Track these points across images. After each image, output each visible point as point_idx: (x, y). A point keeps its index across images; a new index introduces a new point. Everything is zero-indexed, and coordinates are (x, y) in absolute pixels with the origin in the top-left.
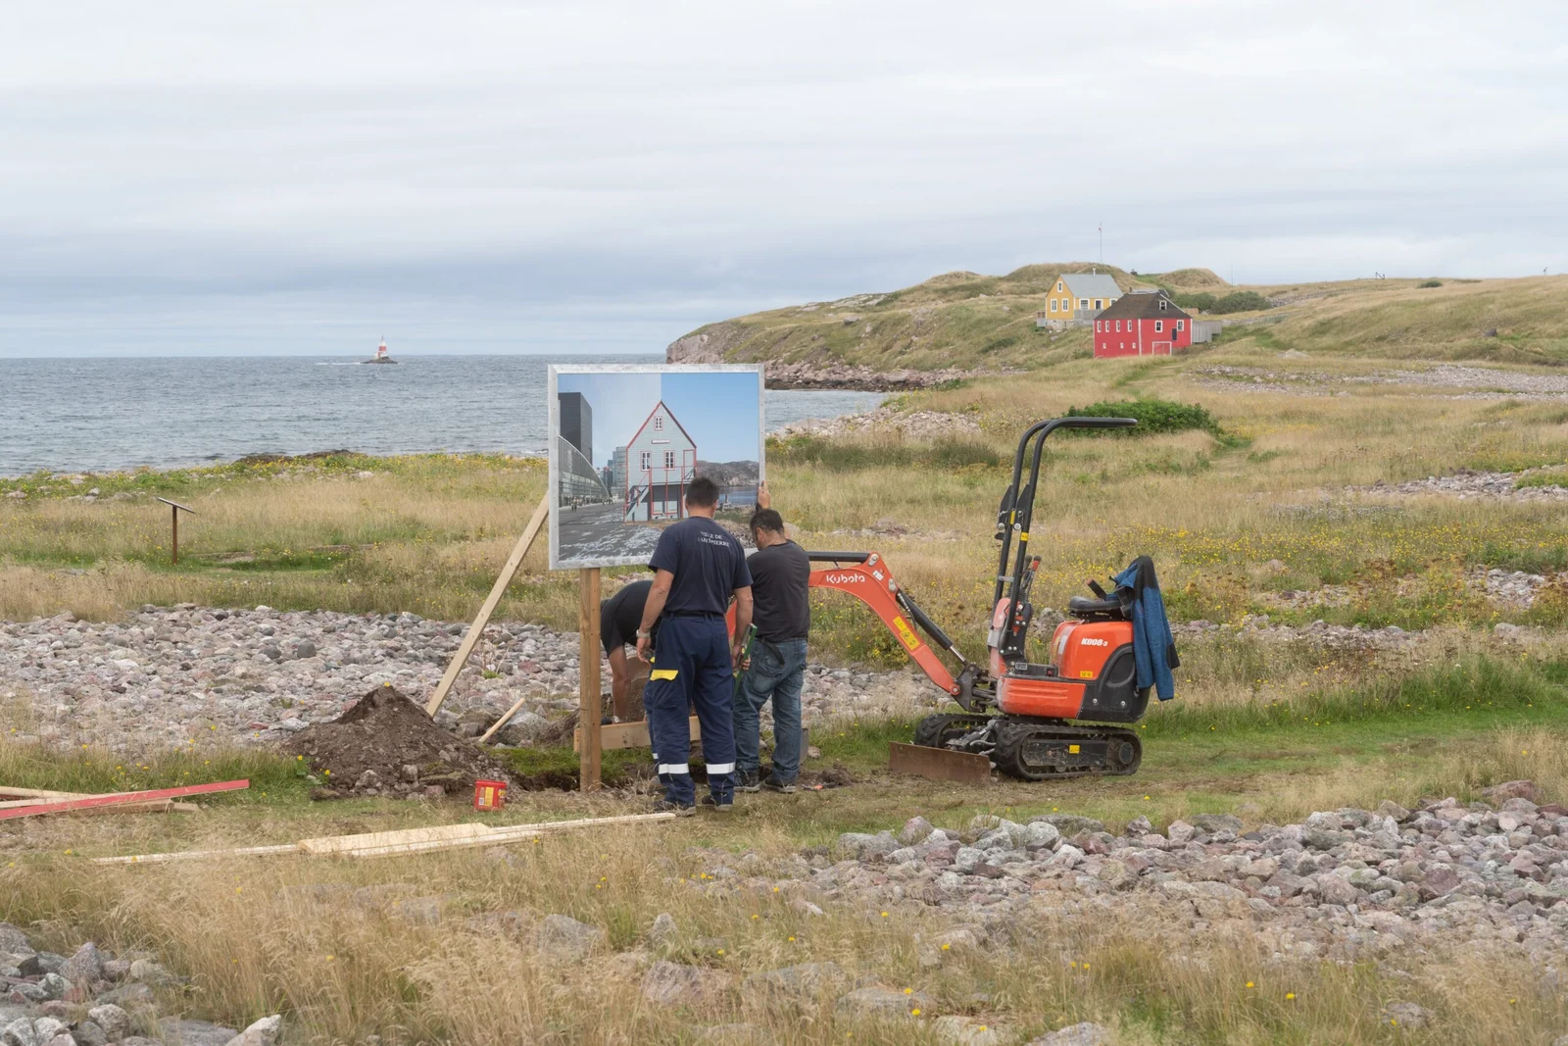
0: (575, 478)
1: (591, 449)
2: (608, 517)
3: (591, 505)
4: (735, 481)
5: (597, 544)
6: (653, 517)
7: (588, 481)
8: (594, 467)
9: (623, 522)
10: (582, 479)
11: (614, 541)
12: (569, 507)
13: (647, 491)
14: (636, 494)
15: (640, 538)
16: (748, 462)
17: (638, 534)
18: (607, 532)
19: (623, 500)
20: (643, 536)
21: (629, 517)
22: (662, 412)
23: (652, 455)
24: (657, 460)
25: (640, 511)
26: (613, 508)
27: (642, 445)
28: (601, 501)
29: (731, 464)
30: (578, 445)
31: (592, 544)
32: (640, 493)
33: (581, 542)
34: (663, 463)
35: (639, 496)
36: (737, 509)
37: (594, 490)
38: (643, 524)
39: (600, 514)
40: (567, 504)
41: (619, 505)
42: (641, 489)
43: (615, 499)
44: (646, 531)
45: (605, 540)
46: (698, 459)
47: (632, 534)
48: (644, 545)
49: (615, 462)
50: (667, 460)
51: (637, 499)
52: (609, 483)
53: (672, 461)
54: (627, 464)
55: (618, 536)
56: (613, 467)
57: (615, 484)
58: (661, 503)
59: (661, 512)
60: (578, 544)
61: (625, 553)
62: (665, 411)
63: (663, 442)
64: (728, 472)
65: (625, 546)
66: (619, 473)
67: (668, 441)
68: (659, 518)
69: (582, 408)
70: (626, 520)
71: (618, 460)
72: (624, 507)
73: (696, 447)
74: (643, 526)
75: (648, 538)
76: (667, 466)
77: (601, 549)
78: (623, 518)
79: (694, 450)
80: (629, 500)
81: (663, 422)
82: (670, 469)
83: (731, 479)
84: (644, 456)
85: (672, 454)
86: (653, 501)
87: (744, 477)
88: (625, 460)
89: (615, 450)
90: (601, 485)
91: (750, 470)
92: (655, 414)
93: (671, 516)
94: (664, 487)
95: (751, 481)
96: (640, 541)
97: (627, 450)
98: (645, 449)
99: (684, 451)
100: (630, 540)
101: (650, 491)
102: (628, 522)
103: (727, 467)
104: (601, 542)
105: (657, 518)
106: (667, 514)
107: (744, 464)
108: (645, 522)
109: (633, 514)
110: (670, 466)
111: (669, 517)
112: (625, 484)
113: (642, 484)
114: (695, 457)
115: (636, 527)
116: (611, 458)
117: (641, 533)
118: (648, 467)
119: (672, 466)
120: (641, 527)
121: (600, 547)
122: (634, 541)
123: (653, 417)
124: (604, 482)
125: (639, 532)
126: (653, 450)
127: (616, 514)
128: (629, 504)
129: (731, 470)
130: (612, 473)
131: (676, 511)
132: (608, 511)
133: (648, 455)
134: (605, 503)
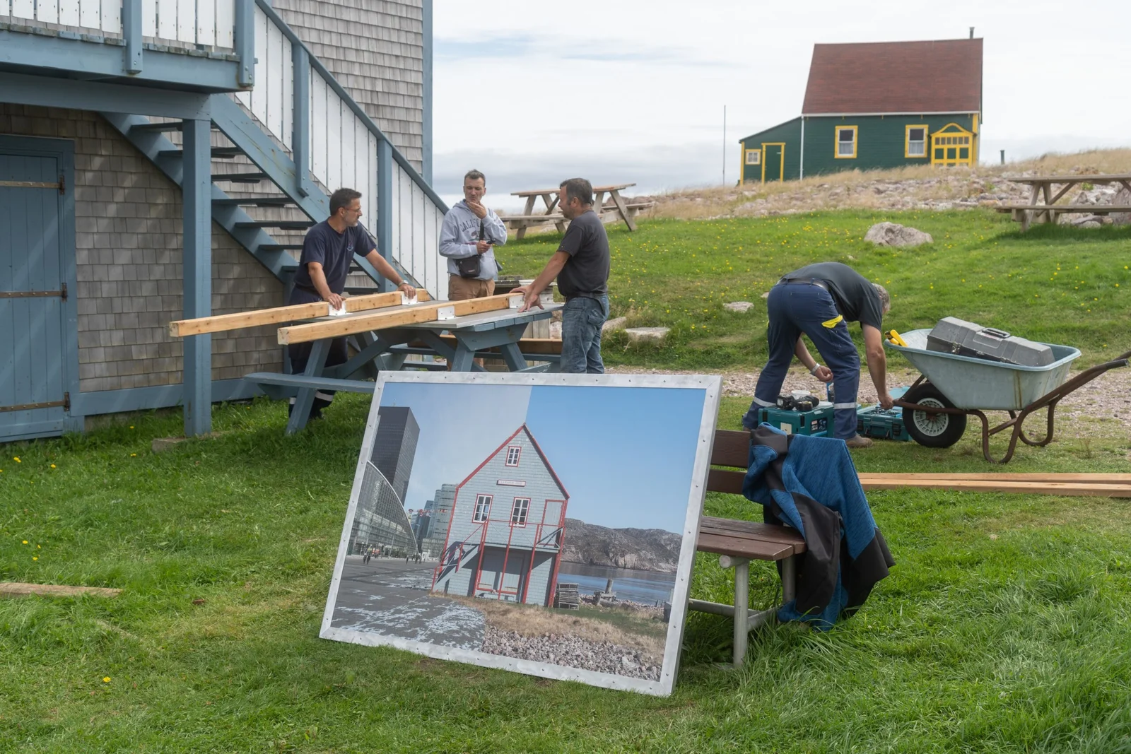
0: (377, 518)
1: (406, 483)
2: (410, 580)
3: (390, 558)
4: (630, 559)
5: (386, 615)
6: (477, 593)
7: (394, 525)
8: (406, 508)
9: (430, 591)
10: (386, 522)
11: (412, 616)
12: (361, 557)
13: (475, 552)
14: (457, 554)
15: (449, 620)
16: (662, 532)
17: (448, 614)
18: (403, 602)
19: (436, 560)
20: (456, 618)
21: (440, 586)
22: (522, 442)
23: (494, 502)
24: (501, 510)
25: (459, 581)
26: (420, 568)
27: (482, 485)
28: (404, 556)
29: (627, 532)
30: (390, 475)
31: (380, 614)
32: (464, 554)
33: (366, 608)
34: (507, 513)
35: (461, 558)
36: (625, 607)
37: (398, 539)
38: (460, 601)
39: (398, 573)
40: (358, 552)
41: (429, 566)
42: (466, 548)
43: (426, 556)
44: (462, 611)
45: (400, 612)
46: (567, 516)
47: (440, 612)
48: (454, 631)
49: (436, 504)
50: (516, 511)
51: (457, 561)
52: (421, 532)
53: (524, 513)
54: (453, 509)
55: (419, 610)
56: (432, 511)
57: (430, 537)
58: (494, 573)
59: (491, 588)
60: (360, 610)
61: (423, 637)
62: (528, 440)
63: (515, 483)
64: (620, 543)
65: (426, 628)
66: (439, 521)
67: (523, 484)
68: (485, 596)
69: (407, 428)
70: (434, 590)
71: (441, 503)
72: (436, 569)
73: (567, 497)
74: (459, 604)
75: (462, 622)
76: (515, 520)
77: (391, 624)
78: (430, 585)
79: (563, 502)
80: (445, 562)
81: (522, 456)
82: (518, 525)
83: (623, 556)
84: (481, 500)
85: (526, 503)
86: (481, 569)
87: (649, 556)
88: (451, 503)
89: (440, 488)
90: (410, 534)
91: (662, 546)
92: (511, 443)
93: (506, 597)
94: (504, 550)
95: (662, 565)
96: (449, 624)
97: (457, 489)
98: (485, 492)
99: (547, 501)
100: (435, 620)
101: (479, 552)
102: (437, 592)
103: (618, 536)
104: (393, 614)
105: (482, 595)
106: (500, 592)
107: (652, 535)
108: (463, 597)
109: (447, 583)
110: (518, 521)
111: (502, 598)
112: (445, 537)
113: (470, 541)
114: (564, 513)
115: (448, 602)
116: (432, 498)
117: (454, 613)
118: (484, 518)
119: (522, 520)
120: (456, 604)
121: (389, 621)
122: (440, 622)
123: (506, 447)
124: (415, 531)
125: (451, 610)
126: (497, 493)
127: (422, 578)
128: (444, 567)
129: (625, 541)
130: (429, 518)
131: (516, 591)
132: (412, 571)
133: (488, 501)
134: (410, 560)
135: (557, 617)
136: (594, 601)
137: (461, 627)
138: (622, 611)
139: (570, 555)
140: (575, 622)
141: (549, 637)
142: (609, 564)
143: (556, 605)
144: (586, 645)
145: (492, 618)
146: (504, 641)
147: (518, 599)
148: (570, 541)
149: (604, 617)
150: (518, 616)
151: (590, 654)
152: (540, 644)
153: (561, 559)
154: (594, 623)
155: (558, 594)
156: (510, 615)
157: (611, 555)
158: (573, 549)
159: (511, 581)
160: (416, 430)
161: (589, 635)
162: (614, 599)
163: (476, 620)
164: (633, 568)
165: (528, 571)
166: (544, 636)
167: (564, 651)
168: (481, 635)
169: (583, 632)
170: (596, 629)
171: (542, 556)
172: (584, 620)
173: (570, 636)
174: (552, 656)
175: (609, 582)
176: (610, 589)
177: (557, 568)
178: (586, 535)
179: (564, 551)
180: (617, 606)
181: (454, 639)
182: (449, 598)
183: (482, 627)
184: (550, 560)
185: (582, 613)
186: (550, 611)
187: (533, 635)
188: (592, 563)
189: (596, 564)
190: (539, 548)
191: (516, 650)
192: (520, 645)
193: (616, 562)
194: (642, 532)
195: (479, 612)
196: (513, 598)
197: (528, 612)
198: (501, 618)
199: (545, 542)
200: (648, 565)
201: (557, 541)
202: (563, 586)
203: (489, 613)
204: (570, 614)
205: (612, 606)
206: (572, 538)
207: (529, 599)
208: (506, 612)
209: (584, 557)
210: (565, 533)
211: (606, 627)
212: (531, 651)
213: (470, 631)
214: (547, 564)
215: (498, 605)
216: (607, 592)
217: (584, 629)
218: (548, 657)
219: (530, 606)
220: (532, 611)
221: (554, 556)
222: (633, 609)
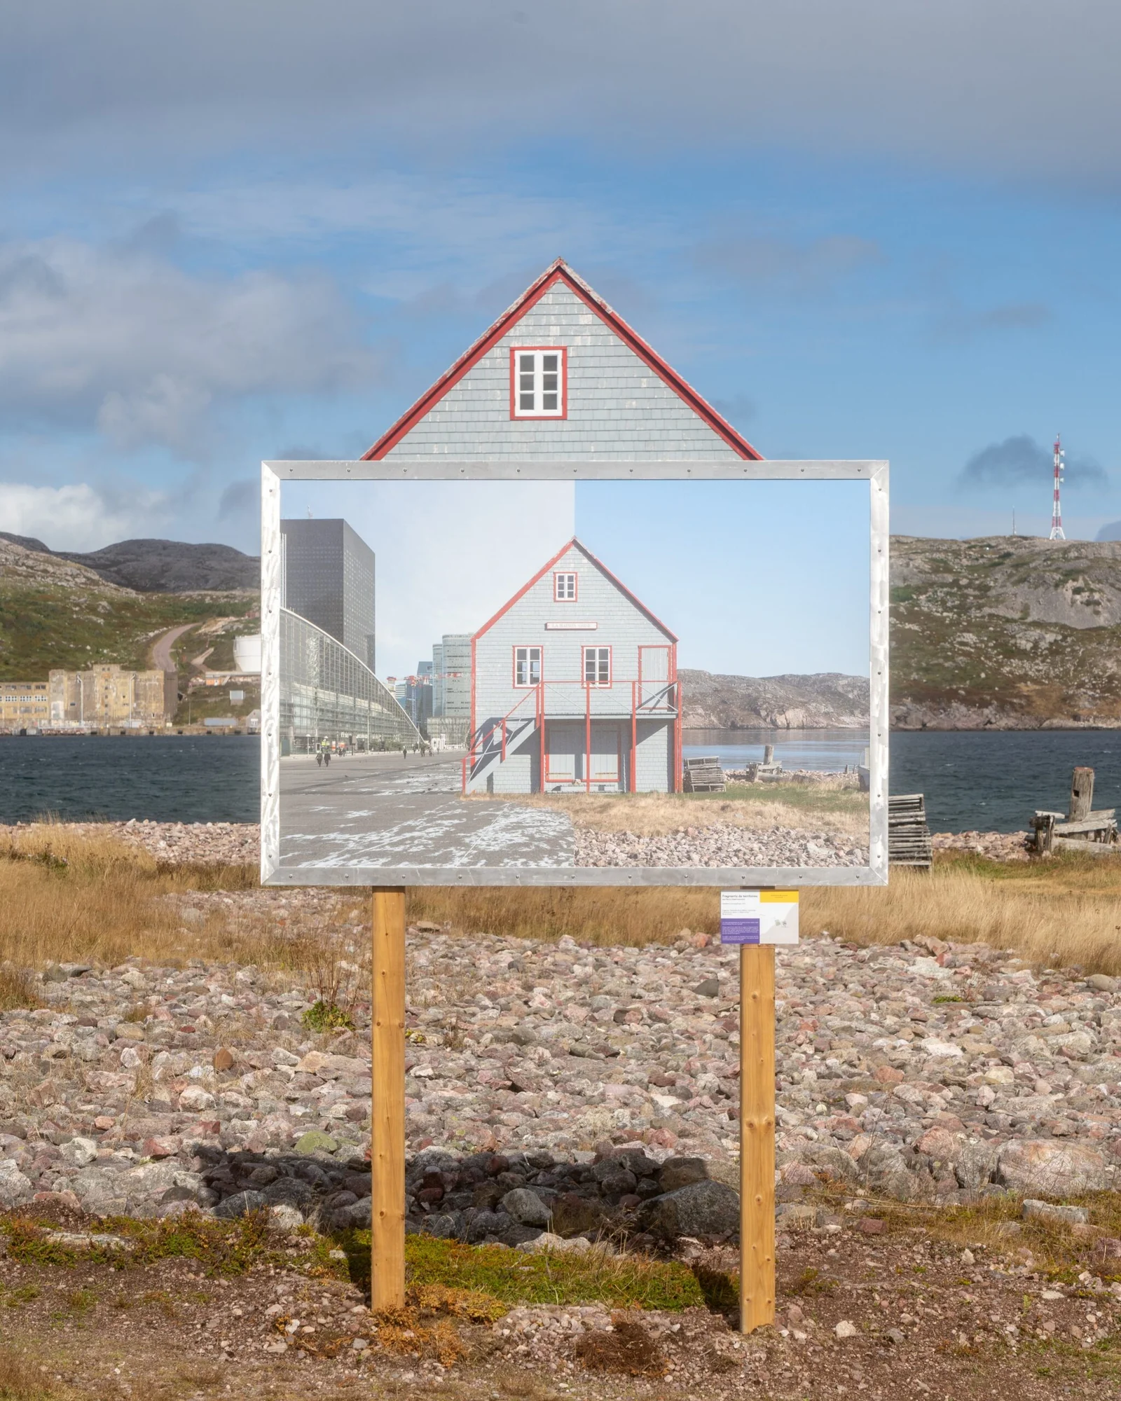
0: (327, 696)
1: (371, 639)
2: (419, 782)
3: (371, 754)
4: (795, 716)
5: (387, 837)
6: (548, 787)
7: (363, 703)
8: (380, 675)
9: (461, 793)
10: (346, 700)
11: (435, 832)
12: (311, 757)
13: (530, 730)
14: (498, 736)
15: (506, 829)
16: (837, 676)
17: (503, 822)
18: (416, 813)
19: (461, 748)
20: (518, 826)
21: (479, 783)
22: (574, 563)
23: (547, 655)
24: (562, 666)
25: (510, 773)
26: (435, 763)
27: (517, 632)
28: (398, 747)
29: (782, 680)
30: (337, 630)
31: (373, 837)
32: (511, 735)
33: (342, 831)
34: (576, 669)
35: (506, 741)
36: (799, 779)
37: (377, 723)
38: (517, 801)
39: (391, 774)
40: (303, 750)
41: (449, 759)
42: (513, 726)
43: (439, 743)
44: (528, 816)
45: (412, 829)
46: (680, 666)
47: (487, 821)
48: (520, 845)
49: (438, 667)
50: (590, 666)
51: (500, 746)
52: (420, 710)
53: (604, 667)
54: (473, 671)
55: (446, 822)
56: (434, 676)
57: (439, 714)
58: (573, 756)
59: (573, 777)
60: (332, 836)
61: (465, 860)
62: (585, 561)
63: (577, 626)
64: (775, 696)
65: (467, 846)
66: (450, 691)
67: (593, 626)
68: (563, 789)
69: (347, 553)
70: (468, 790)
71: (448, 663)
72: (464, 762)
73: (674, 640)
74: (519, 805)
75: (531, 831)
76: (591, 678)
77: (400, 848)
78: (459, 785)
79: (669, 647)
80: (479, 749)
81: (580, 586)
82: (597, 685)
83: (782, 712)
84: (522, 654)
85: (604, 654)
86: (548, 752)
87: (823, 709)
88: (468, 661)
89: (440, 642)
90: (399, 714)
91: (840, 695)
92: (557, 567)
93: (601, 788)
94: (581, 723)
95: (846, 719)
96: (508, 836)
97: (473, 641)
98: (529, 642)
99: (640, 648)
100: (481, 832)
101: (538, 731)
102: (475, 794)
103: (770, 686)
104: (397, 834)
105: (558, 788)
106: (588, 781)
107: (823, 681)
108: (524, 795)
109: (490, 779)
110: (597, 678)
111: (594, 788)
112: (468, 713)
113: (516, 714)
114: (674, 664)
115: (499, 805)
116: (429, 657)
117: (513, 819)
118: (534, 680)
119: (604, 678)
120: (512, 807)
121: (393, 845)
122: (491, 835)
123: (549, 574)
124: (408, 708)
125: (506, 816)
126: (549, 643)
127: (441, 776)
128: (477, 757)
129: (781, 693)
130: (430, 689)
131: (616, 777)
132: (419, 768)
133: (535, 654)
134: (410, 752)
135: (692, 804)
136: (750, 776)
137: (532, 837)
138: (795, 785)
139: (695, 718)
140: (723, 808)
141: (686, 832)
142: (763, 725)
143: (687, 788)
144: (747, 835)
145: (581, 820)
146: (611, 846)
147: (621, 787)
148: (692, 701)
149: (769, 796)
150: (627, 810)
151: (756, 846)
152: (674, 843)
153: (682, 725)
154: (755, 805)
155: (688, 774)
156: (613, 811)
157: (763, 713)
158: (700, 711)
159: (604, 765)
160: (367, 557)
161: (750, 821)
162: (780, 771)
163: (554, 825)
164: (803, 728)
165: (631, 747)
166: (677, 832)
167: (713, 847)
168: (569, 844)
169: (740, 818)
170: (759, 813)
171: (649, 727)
172: (738, 803)
173: (719, 827)
174: (695, 857)
175: (767, 749)
176: (771, 758)
177: (679, 738)
178: (716, 690)
179: (685, 715)
180: (786, 780)
181: (523, 855)
182: (495, 801)
183: (570, 833)
184: (665, 729)
185: (733, 794)
186: (680, 797)
187: (658, 833)
188: (734, 727)
189: (742, 728)
190: (642, 714)
191: (634, 856)
192: (640, 848)
193: (774, 722)
194: (805, 679)
195: (558, 813)
196: (614, 788)
197: (643, 803)
198: (598, 817)
199: (651, 704)
200: (823, 722)
201: (671, 701)
202: (692, 762)
203: (576, 812)
204: (713, 797)
205: (777, 780)
206: (694, 695)
207: (641, 784)
208: (604, 808)
209: (720, 719)
210: (681, 690)
211: (775, 809)
212: (660, 854)
213: (548, 841)
214: (662, 735)
215: (591, 800)
216: (766, 762)
217: (740, 815)
218: (689, 858)
219: (645, 795)
220: (649, 801)
221: (671, 724)
222: (811, 780)
